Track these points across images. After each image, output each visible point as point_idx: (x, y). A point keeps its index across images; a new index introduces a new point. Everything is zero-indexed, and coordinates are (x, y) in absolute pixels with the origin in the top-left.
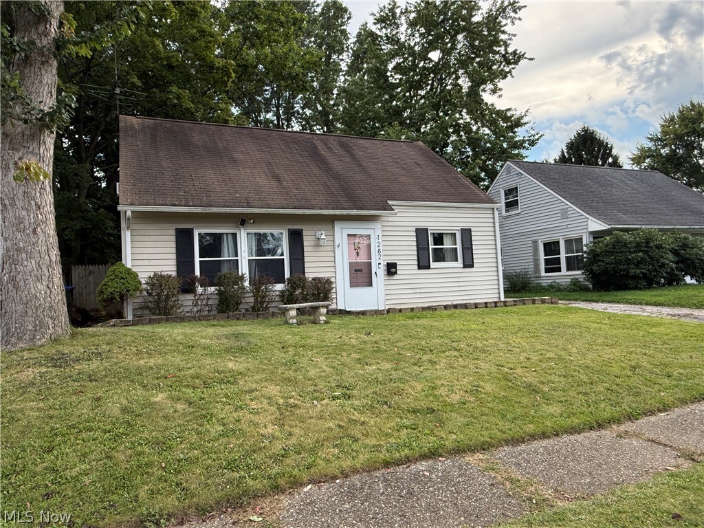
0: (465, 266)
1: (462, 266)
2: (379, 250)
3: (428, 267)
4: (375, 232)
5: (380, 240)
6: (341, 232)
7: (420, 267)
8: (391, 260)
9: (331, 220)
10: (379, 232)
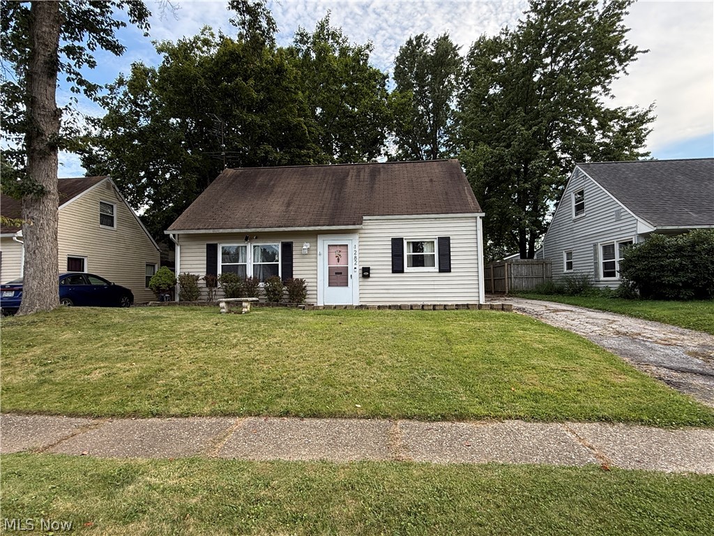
0: (441, 271)
1: (438, 270)
2: (355, 257)
3: (402, 271)
4: (353, 243)
5: (357, 249)
6: (323, 244)
7: (394, 272)
8: (366, 265)
9: (314, 235)
10: (357, 243)
